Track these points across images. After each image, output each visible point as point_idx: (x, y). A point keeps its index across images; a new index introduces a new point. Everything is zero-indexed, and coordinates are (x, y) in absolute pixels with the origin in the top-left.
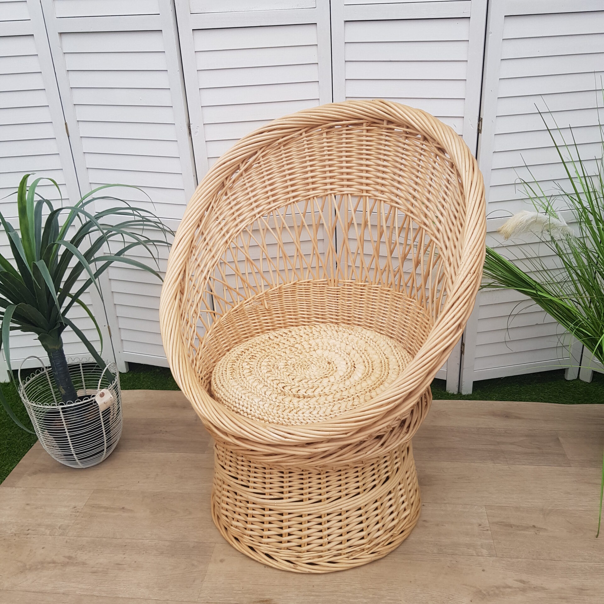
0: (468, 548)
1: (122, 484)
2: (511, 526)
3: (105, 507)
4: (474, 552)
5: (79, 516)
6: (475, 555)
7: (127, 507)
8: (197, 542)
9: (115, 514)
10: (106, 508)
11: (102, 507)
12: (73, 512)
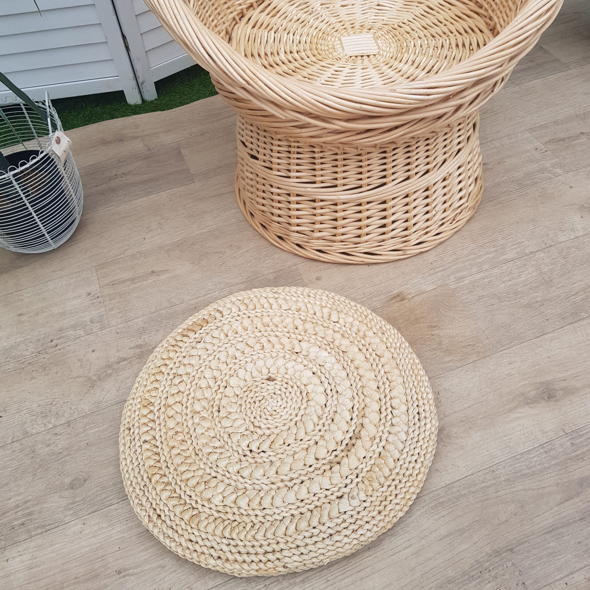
0: (543, 173)
1: (126, 248)
2: (563, 140)
4: (550, 175)
6: (553, 177)
7: (155, 269)
8: (274, 272)
9: (149, 282)
10: (133, 280)
11: (124, 281)
12: (91, 300)
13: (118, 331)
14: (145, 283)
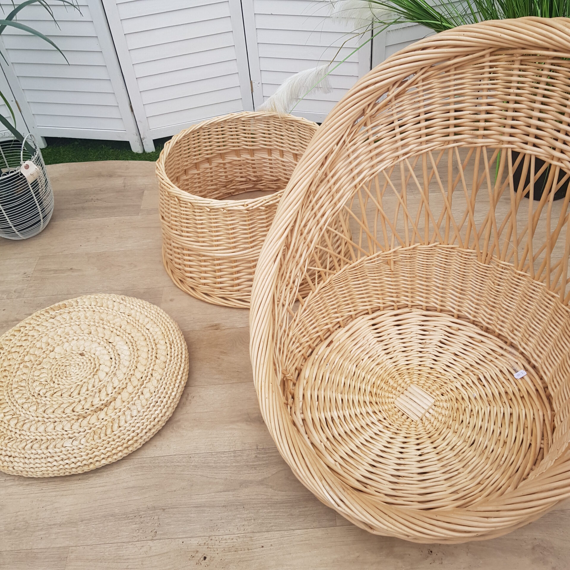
1: (66, 249)
3: (53, 270)
5: (30, 280)
7: (74, 267)
8: (146, 288)
9: (65, 274)
10: (56, 271)
11: (51, 270)
12: (24, 277)
13: (26, 301)
14: (62, 275)
